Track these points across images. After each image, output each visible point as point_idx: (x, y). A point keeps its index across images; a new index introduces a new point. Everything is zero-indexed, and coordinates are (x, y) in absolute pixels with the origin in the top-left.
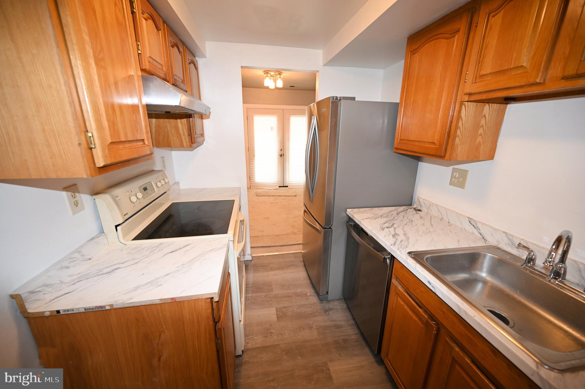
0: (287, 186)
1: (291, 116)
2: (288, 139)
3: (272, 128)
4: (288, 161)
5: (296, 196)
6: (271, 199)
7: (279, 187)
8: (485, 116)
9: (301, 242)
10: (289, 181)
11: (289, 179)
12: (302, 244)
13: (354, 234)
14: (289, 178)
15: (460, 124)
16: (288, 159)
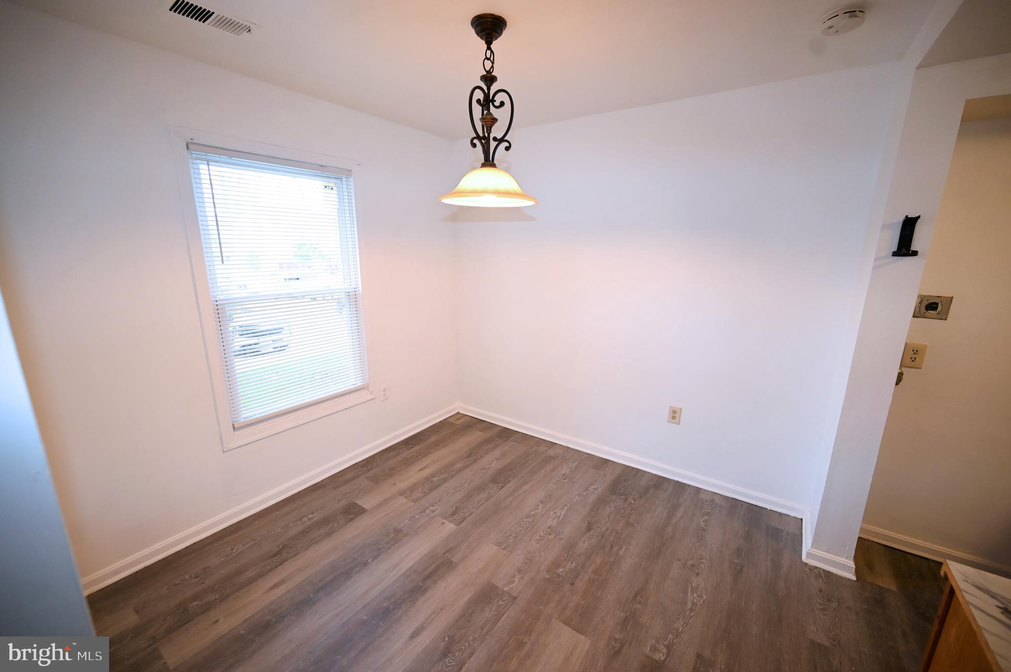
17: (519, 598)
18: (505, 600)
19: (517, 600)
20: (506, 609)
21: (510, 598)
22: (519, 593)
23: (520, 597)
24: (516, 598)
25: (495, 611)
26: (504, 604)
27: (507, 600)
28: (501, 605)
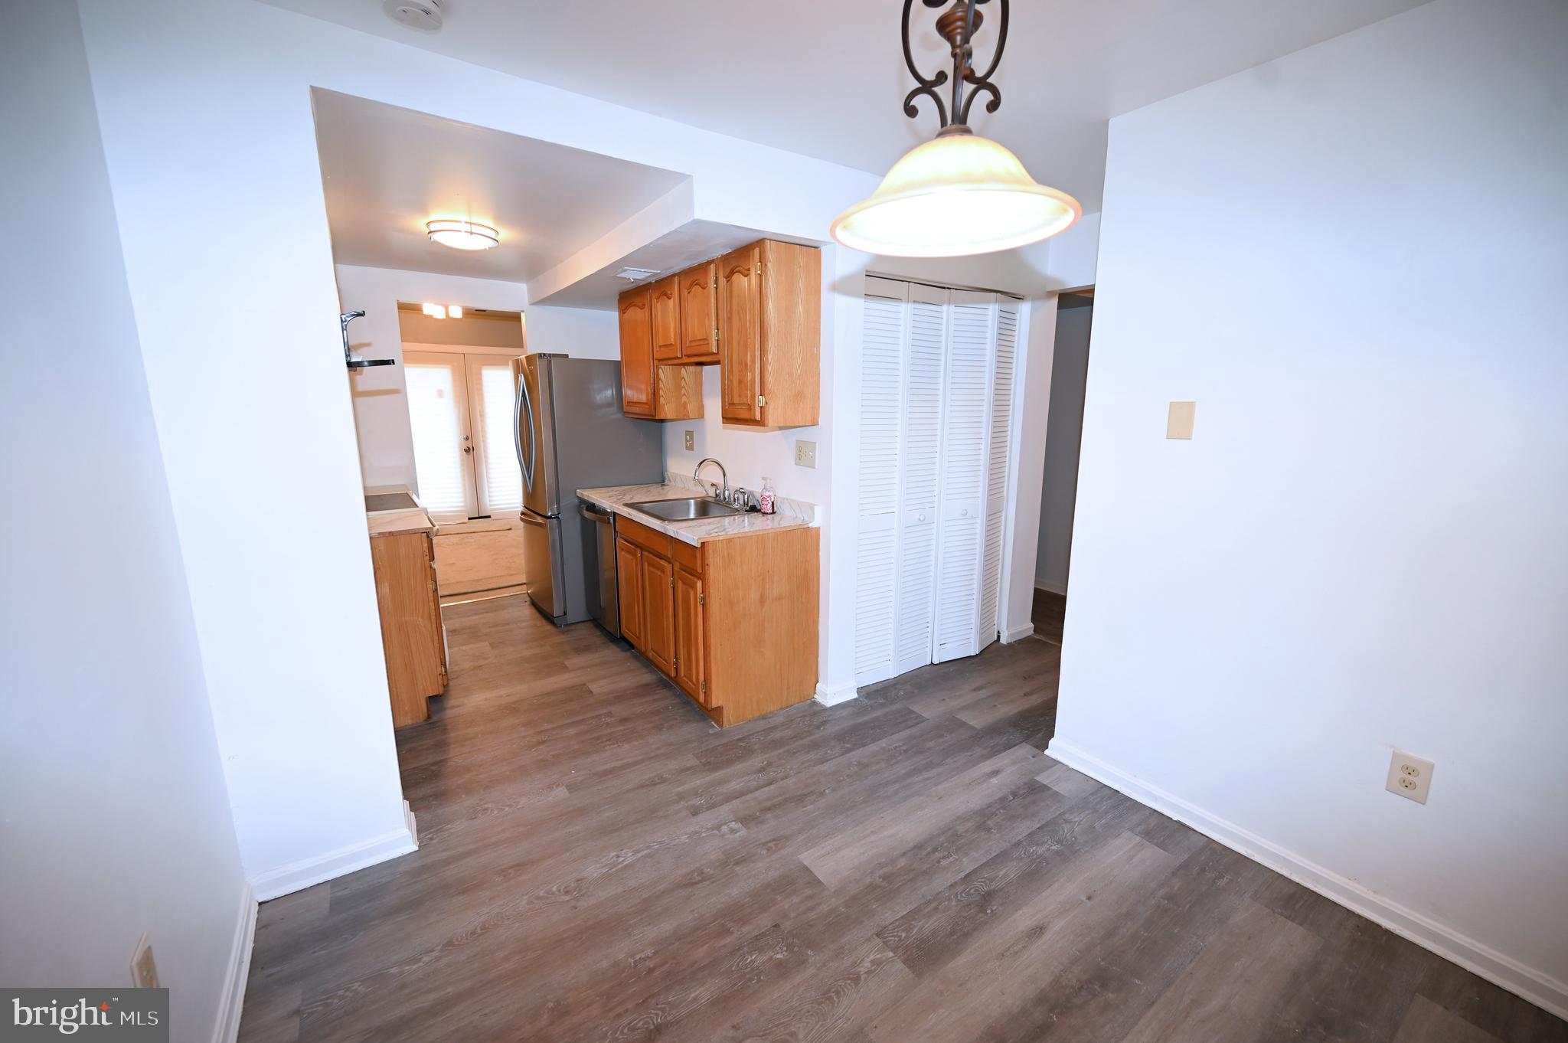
0: (489, 517)
1: (484, 367)
2: (482, 415)
3: (440, 393)
4: (486, 462)
5: (510, 529)
6: (454, 539)
7: (469, 519)
8: (683, 378)
9: (525, 581)
10: (491, 505)
11: (490, 501)
12: (525, 584)
13: (587, 514)
14: (492, 499)
15: (661, 385)
16: (486, 457)
17: (872, 932)
18: (895, 936)
19: (875, 931)
20: (897, 923)
21: (887, 937)
22: (868, 940)
23: (870, 934)
24: (877, 935)
25: (915, 927)
26: (898, 932)
27: (892, 936)
28: (903, 931)
